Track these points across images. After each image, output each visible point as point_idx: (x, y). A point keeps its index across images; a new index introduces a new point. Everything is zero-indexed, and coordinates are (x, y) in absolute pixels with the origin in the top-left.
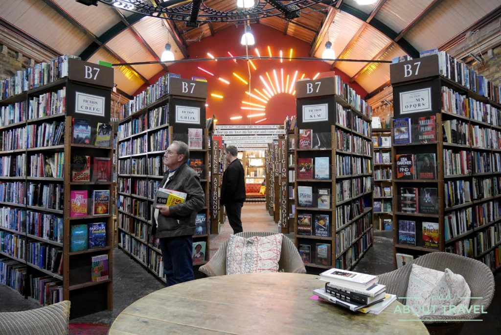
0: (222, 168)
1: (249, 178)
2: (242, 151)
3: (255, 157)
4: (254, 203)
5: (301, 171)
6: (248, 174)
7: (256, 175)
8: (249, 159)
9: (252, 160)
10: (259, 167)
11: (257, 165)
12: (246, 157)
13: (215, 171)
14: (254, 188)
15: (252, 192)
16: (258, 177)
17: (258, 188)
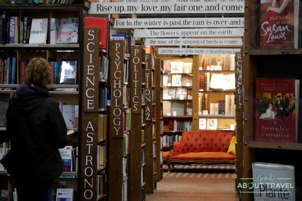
0: (109, 98)
1: (207, 118)
2: (190, 56)
3: (220, 69)
4: (213, 176)
5: (263, 116)
6: (203, 109)
7: (221, 110)
8: (208, 74)
9: (214, 75)
10: (229, 92)
11: (225, 88)
12: (201, 69)
13: (89, 105)
14: (216, 141)
15: (210, 150)
16: (227, 115)
17: (224, 140)
